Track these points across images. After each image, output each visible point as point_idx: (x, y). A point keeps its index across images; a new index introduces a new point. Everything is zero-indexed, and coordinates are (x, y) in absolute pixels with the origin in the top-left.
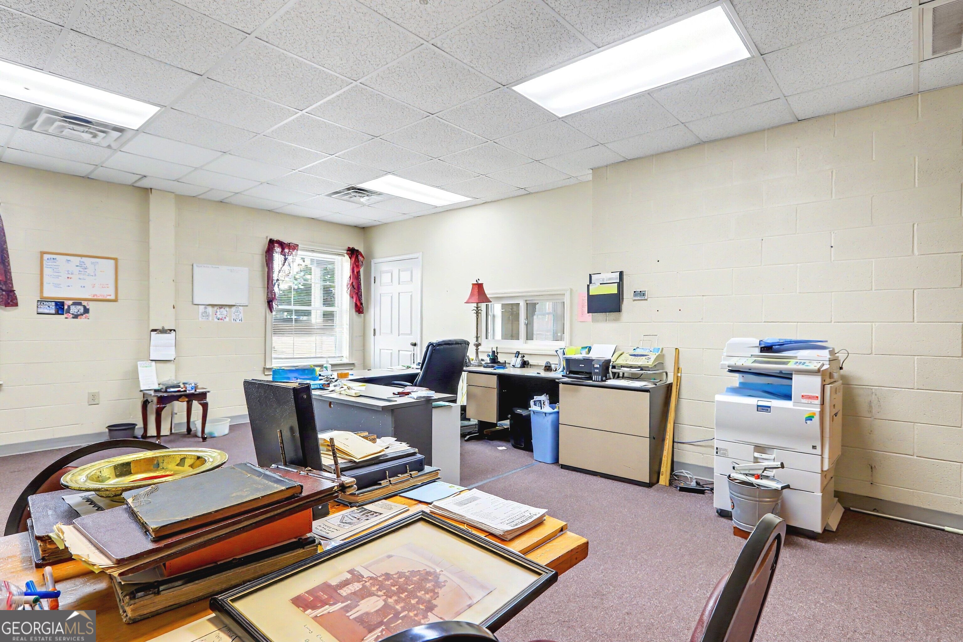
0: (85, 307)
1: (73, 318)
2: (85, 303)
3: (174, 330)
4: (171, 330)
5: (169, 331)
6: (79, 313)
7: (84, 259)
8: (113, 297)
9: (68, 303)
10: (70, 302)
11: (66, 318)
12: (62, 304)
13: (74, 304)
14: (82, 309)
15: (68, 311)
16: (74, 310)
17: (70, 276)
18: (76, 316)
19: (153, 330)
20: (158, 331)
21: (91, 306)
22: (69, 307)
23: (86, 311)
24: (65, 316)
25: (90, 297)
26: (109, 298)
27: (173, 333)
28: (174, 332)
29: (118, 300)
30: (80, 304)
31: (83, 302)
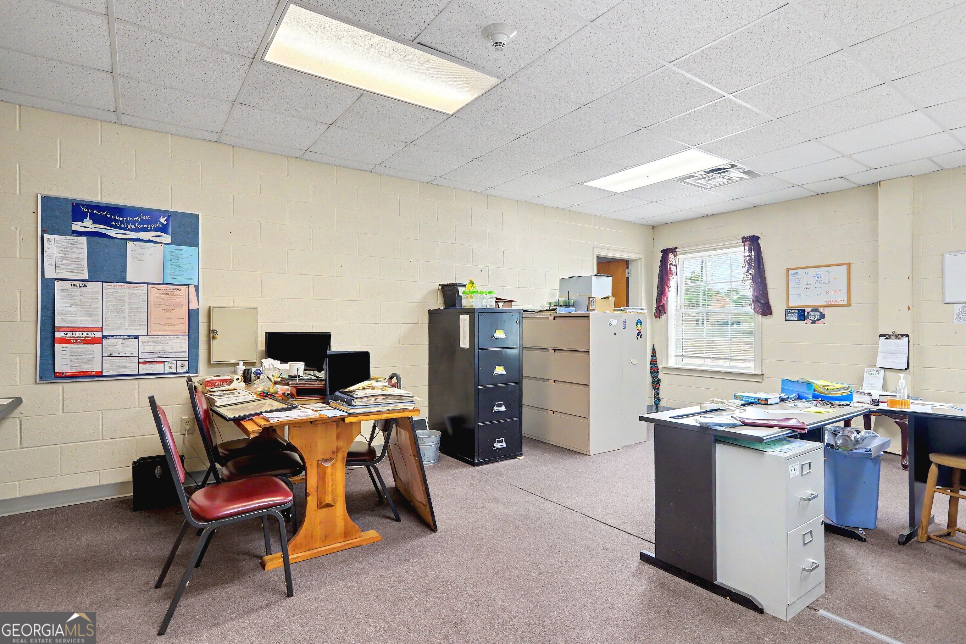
0: (821, 313)
1: (812, 323)
2: (821, 310)
3: (907, 336)
4: (902, 335)
5: (900, 336)
6: (816, 319)
7: (820, 269)
8: (845, 302)
9: (807, 310)
10: (810, 309)
11: (806, 323)
12: (803, 311)
13: (813, 311)
14: (818, 315)
15: (808, 318)
16: (812, 316)
17: (809, 286)
18: (814, 322)
19: (881, 335)
20: (887, 337)
21: (826, 311)
22: (808, 313)
23: (823, 316)
24: (805, 321)
25: (825, 304)
26: (841, 303)
27: (905, 339)
28: (907, 338)
29: (850, 304)
30: (817, 310)
31: (819, 308)
